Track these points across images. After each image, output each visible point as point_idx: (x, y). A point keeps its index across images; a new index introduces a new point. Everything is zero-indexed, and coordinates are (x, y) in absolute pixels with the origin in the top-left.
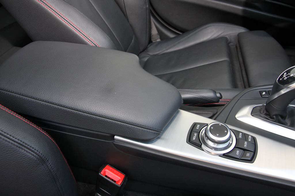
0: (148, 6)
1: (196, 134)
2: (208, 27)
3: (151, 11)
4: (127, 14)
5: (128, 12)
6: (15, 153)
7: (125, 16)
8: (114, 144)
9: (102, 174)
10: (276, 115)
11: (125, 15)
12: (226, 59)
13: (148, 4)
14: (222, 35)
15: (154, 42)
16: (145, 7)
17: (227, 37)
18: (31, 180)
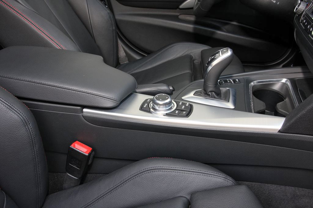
0: (114, 28)
1: (146, 104)
2: (173, 46)
3: (117, 32)
4: (94, 35)
5: (95, 34)
6: (6, 112)
7: (92, 37)
8: (83, 116)
9: (72, 146)
10: (211, 91)
11: (91, 35)
12: (188, 71)
13: (115, 26)
14: (187, 53)
15: (121, 64)
16: (111, 29)
17: (191, 54)
18: (15, 139)
